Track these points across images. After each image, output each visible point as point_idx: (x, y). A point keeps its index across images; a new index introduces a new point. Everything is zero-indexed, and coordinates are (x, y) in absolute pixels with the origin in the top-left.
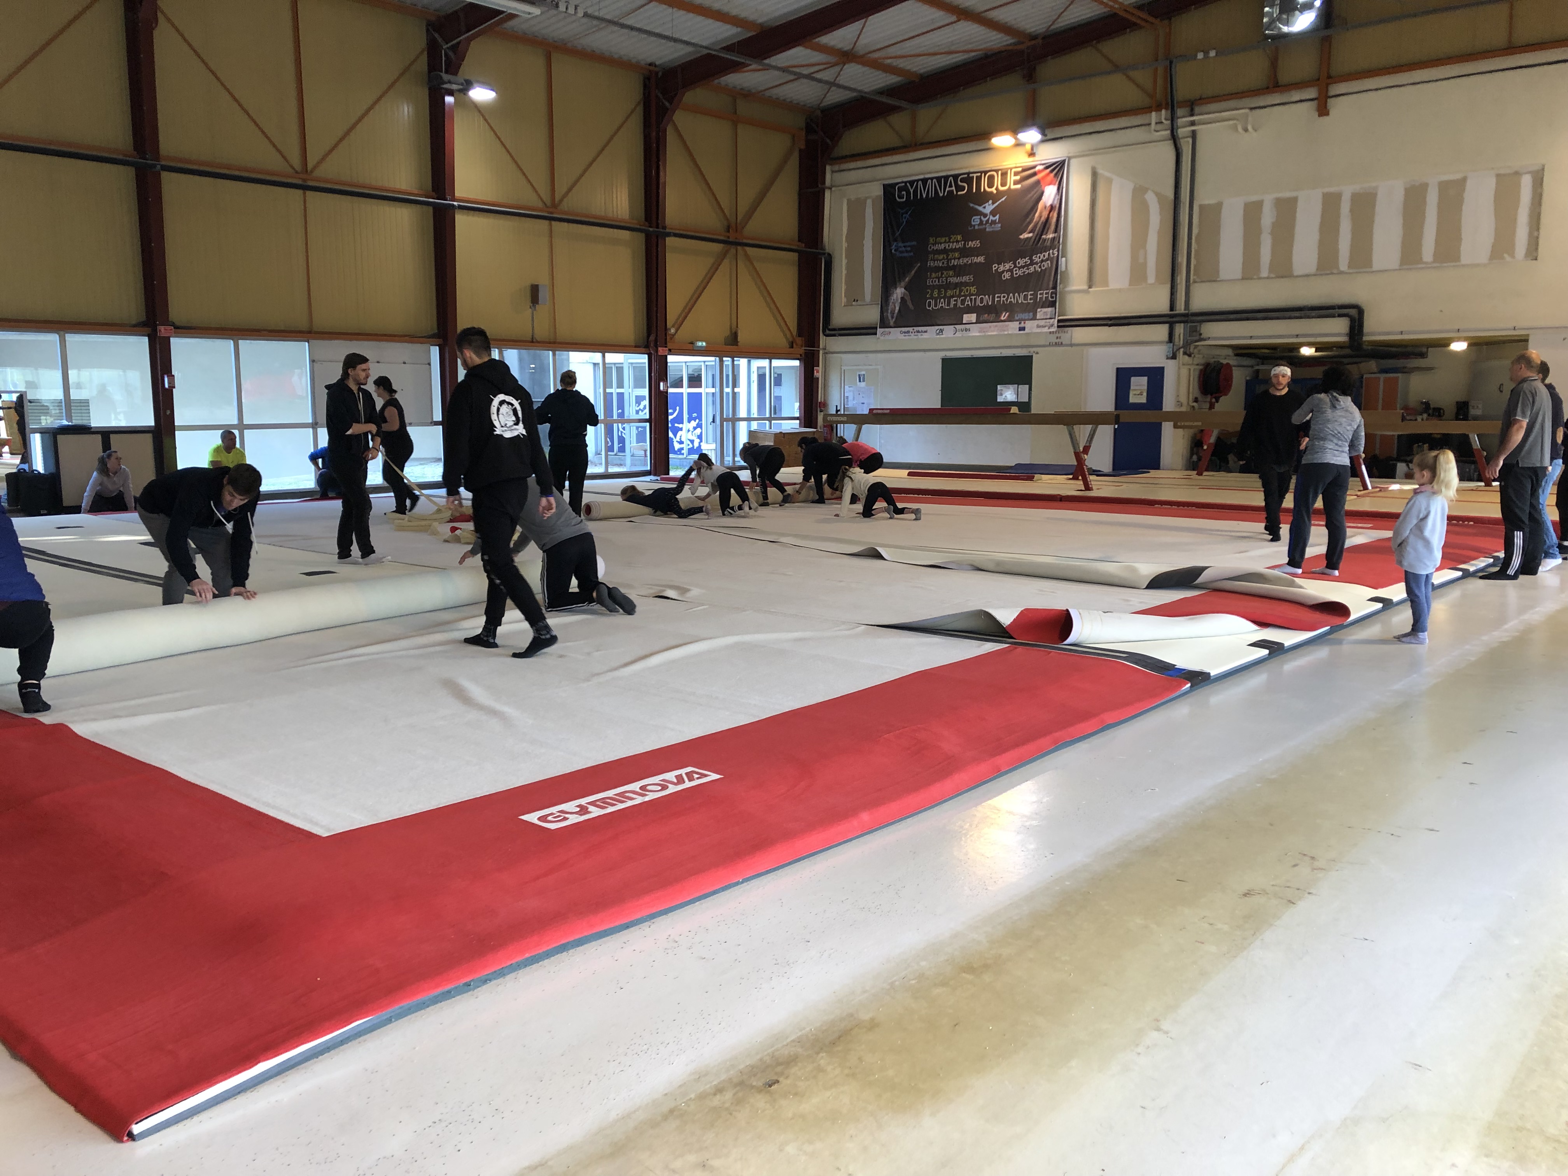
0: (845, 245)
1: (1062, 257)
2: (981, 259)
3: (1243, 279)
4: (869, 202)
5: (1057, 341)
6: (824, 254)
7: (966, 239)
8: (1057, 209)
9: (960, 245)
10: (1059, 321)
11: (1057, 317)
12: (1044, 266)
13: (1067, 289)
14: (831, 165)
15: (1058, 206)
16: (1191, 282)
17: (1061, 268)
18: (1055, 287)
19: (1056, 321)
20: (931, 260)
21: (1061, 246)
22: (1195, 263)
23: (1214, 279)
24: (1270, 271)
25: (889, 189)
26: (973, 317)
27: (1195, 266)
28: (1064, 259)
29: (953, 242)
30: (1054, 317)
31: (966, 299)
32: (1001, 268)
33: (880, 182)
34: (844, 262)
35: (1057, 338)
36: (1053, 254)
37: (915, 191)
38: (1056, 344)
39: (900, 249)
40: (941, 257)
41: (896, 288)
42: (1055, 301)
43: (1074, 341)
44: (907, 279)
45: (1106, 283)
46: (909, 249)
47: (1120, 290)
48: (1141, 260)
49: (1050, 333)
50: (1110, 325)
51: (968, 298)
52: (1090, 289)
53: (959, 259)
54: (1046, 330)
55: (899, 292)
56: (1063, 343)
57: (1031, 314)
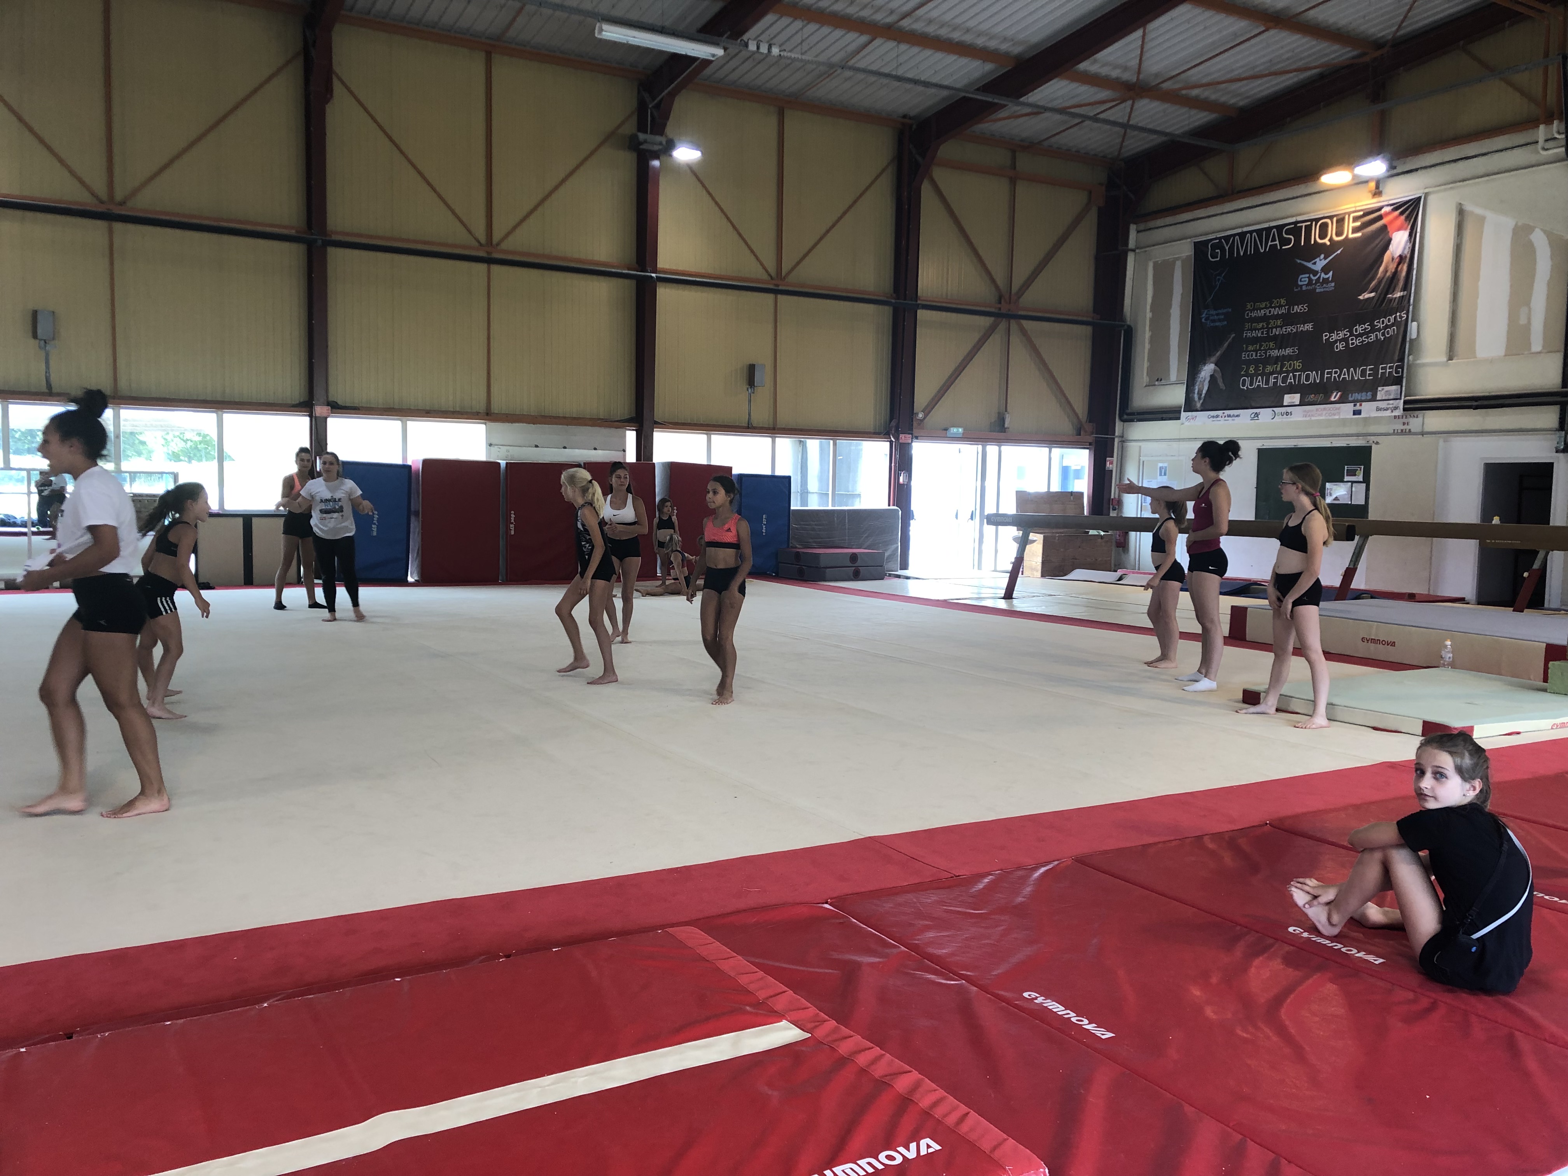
0: (1149, 315)
1: (1412, 321)
2: (1309, 327)
4: (1178, 264)
5: (1404, 427)
6: (1123, 326)
7: (1291, 303)
8: (1408, 260)
9: (1283, 311)
10: (1405, 402)
11: (1403, 397)
12: (1388, 334)
13: (1418, 362)
14: (1135, 223)
15: (1408, 256)
17: (1411, 334)
18: (1401, 359)
19: (1402, 401)
20: (1247, 330)
21: (1411, 307)
25: (1200, 248)
26: (1296, 398)
28: (1415, 324)
29: (1275, 308)
30: (1399, 397)
31: (1287, 376)
32: (1334, 337)
33: (1189, 240)
34: (1148, 334)
35: (1404, 424)
36: (1401, 317)
37: (1231, 249)
38: (1403, 433)
39: (1212, 318)
40: (1261, 325)
41: (1205, 364)
42: (1402, 377)
43: (1427, 428)
44: (1218, 354)
46: (1222, 317)
47: (1492, 361)
48: (1523, 321)
49: (1395, 417)
50: (1476, 408)
51: (1291, 374)
53: (1281, 327)
54: (1388, 413)
55: (1208, 370)
56: (1412, 431)
57: (1369, 394)
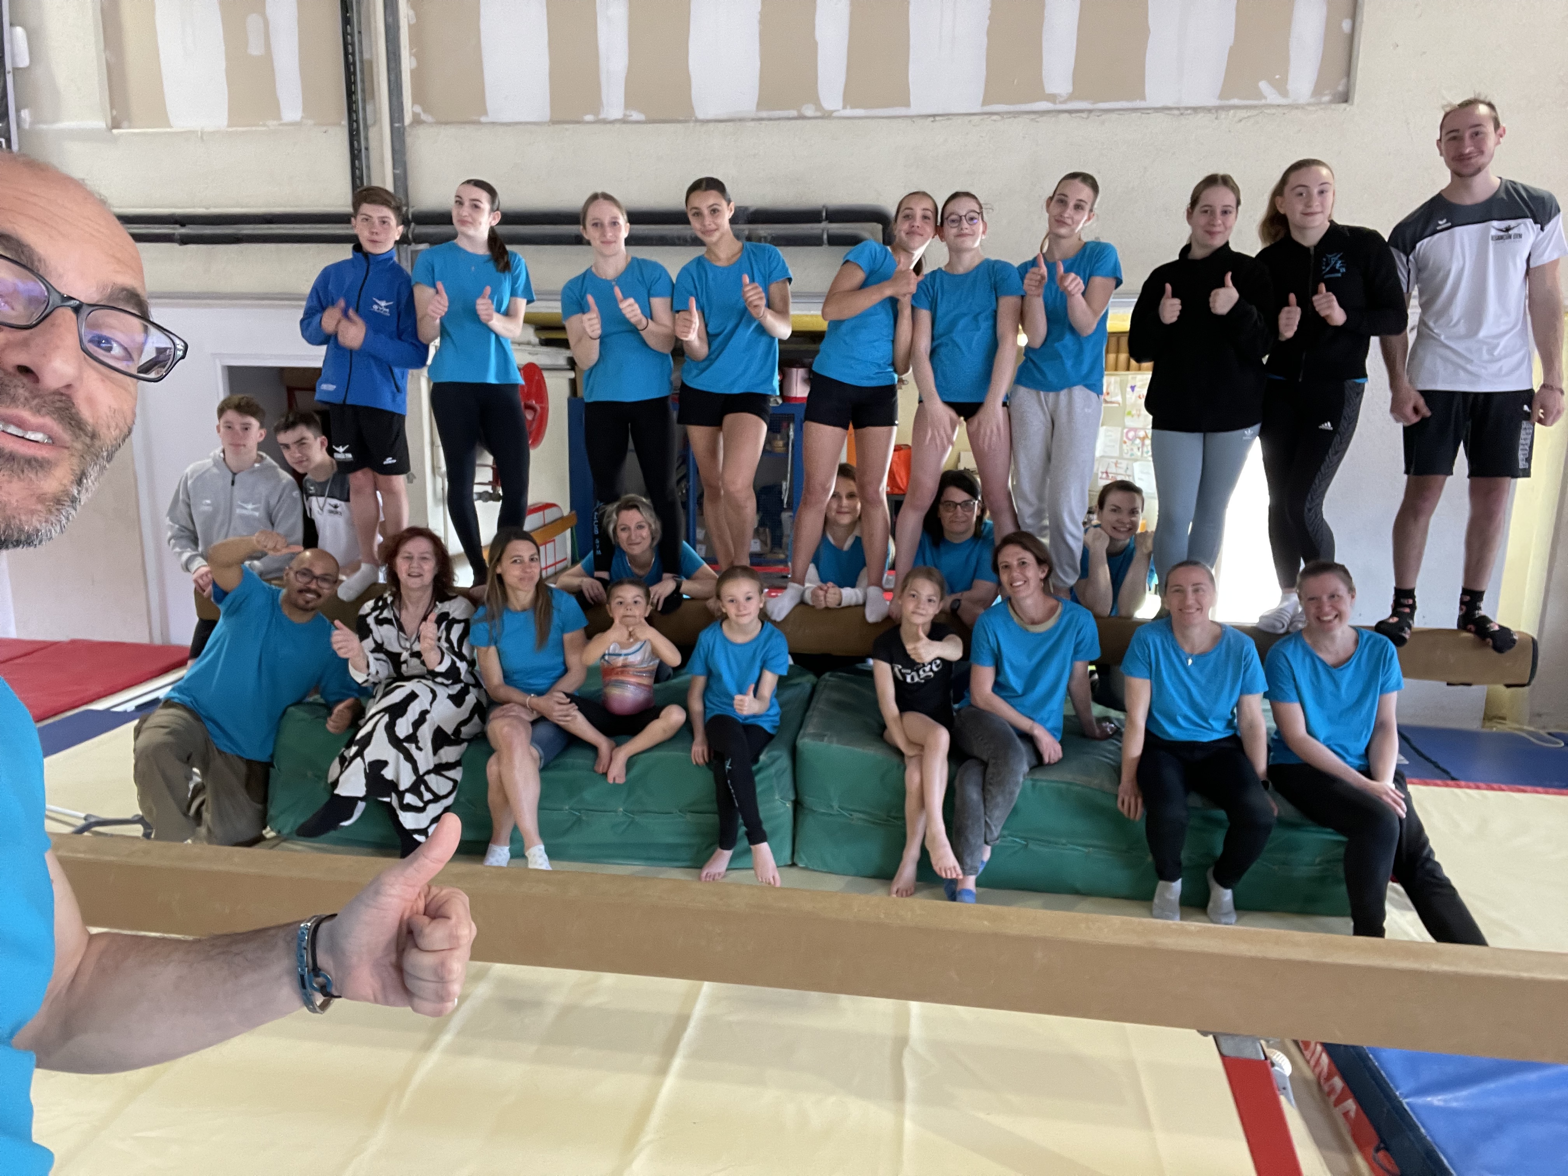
3: (554, 122)
13: (44, 126)
16: (408, 119)
17: (13, 56)
22: (414, 64)
23: (475, 118)
24: (628, 105)
27: (413, 72)
28: (19, 31)
45: (160, 116)
47: (202, 137)
48: (255, 49)
50: (185, 240)
52: (115, 131)
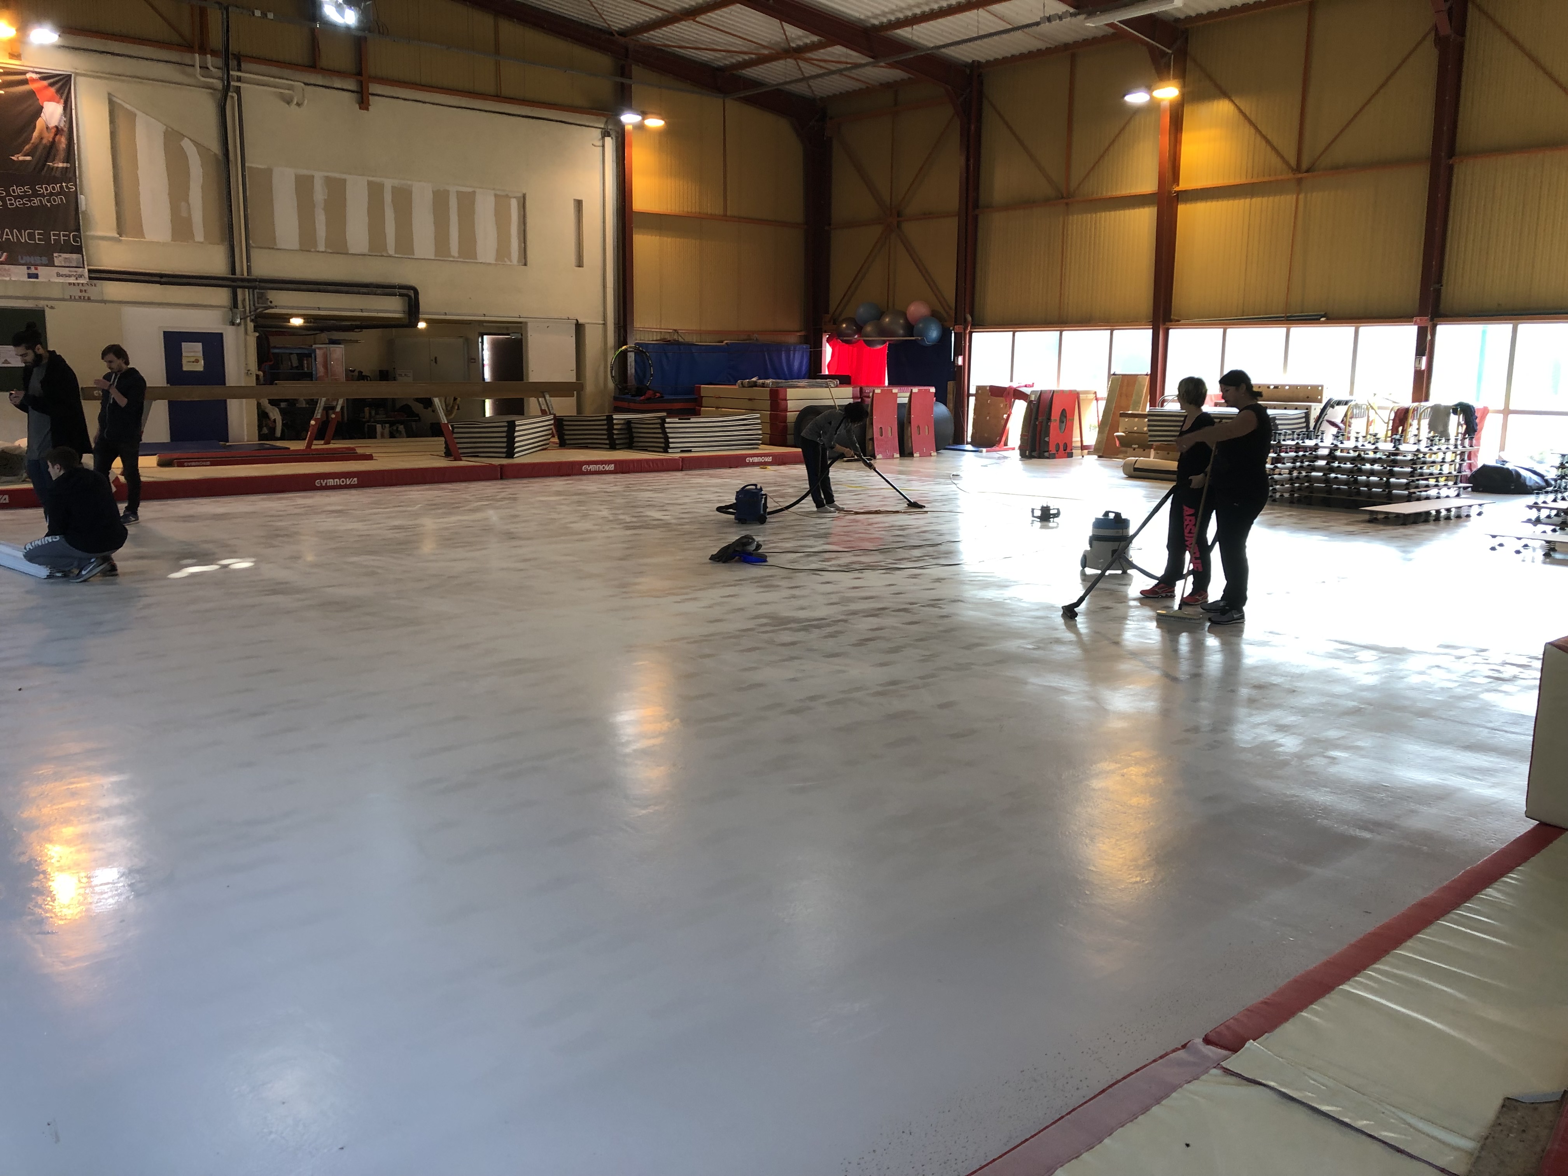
1: (80, 194)
3: (301, 250)
5: (83, 294)
8: (65, 133)
10: (90, 271)
11: (86, 266)
12: (54, 202)
13: (88, 233)
15: (66, 129)
17: (81, 207)
18: (77, 229)
19: (86, 270)
21: (77, 180)
23: (274, 247)
24: (327, 246)
28: (83, 197)
30: (80, 265)
35: (81, 291)
36: (68, 188)
38: (81, 299)
42: (80, 247)
43: (108, 297)
45: (140, 233)
47: (162, 244)
48: (184, 214)
49: (74, 284)
52: (122, 238)
54: (70, 280)
57: (44, 258)
